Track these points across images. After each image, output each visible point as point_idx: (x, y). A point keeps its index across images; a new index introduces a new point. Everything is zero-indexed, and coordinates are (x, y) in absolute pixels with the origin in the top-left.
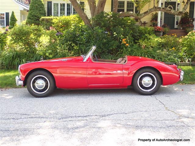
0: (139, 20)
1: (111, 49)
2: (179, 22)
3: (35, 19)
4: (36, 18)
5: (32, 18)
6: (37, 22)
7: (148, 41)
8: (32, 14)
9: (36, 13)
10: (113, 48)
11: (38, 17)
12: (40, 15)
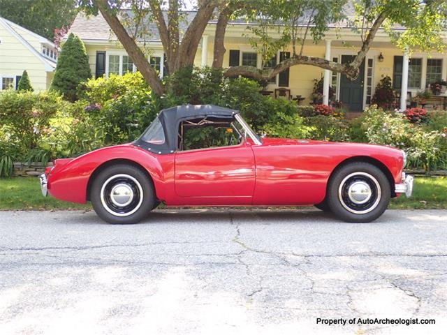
0: (287, 93)
1: (197, 139)
2: (372, 98)
3: (68, 86)
4: (68, 83)
5: (61, 83)
6: (72, 92)
7: (282, 126)
8: (62, 76)
9: (70, 73)
10: (201, 139)
11: (74, 83)
12: (77, 78)
